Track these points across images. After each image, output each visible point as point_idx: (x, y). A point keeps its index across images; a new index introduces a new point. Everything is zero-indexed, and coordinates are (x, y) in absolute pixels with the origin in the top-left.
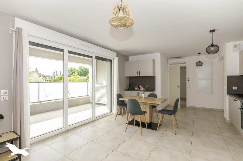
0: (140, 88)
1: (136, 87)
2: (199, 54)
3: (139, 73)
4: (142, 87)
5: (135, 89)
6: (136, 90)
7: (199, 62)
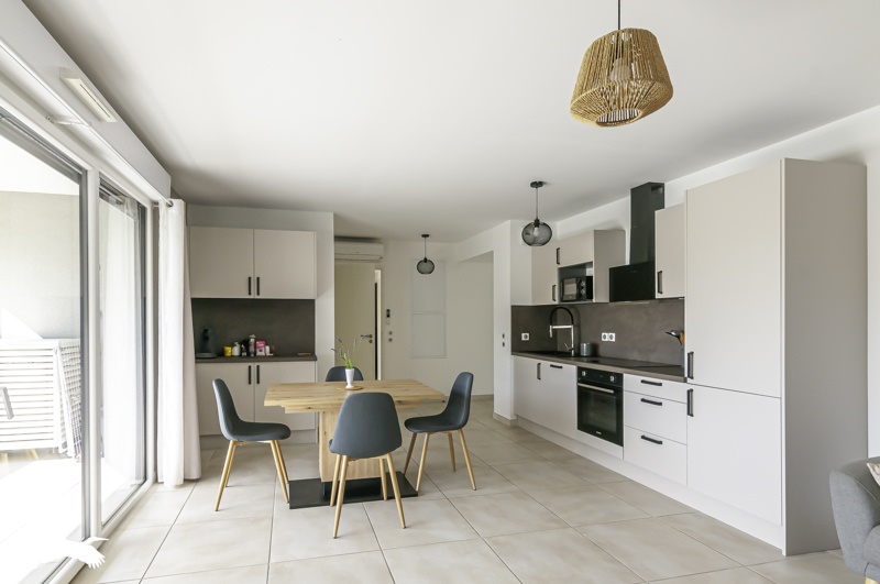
0: (252, 349)
1: (232, 346)
2: (425, 236)
3: (254, 283)
4: (260, 344)
5: (228, 354)
6: (232, 359)
7: (426, 260)
